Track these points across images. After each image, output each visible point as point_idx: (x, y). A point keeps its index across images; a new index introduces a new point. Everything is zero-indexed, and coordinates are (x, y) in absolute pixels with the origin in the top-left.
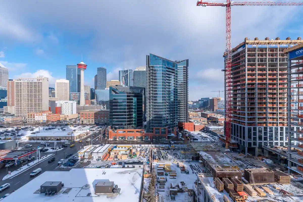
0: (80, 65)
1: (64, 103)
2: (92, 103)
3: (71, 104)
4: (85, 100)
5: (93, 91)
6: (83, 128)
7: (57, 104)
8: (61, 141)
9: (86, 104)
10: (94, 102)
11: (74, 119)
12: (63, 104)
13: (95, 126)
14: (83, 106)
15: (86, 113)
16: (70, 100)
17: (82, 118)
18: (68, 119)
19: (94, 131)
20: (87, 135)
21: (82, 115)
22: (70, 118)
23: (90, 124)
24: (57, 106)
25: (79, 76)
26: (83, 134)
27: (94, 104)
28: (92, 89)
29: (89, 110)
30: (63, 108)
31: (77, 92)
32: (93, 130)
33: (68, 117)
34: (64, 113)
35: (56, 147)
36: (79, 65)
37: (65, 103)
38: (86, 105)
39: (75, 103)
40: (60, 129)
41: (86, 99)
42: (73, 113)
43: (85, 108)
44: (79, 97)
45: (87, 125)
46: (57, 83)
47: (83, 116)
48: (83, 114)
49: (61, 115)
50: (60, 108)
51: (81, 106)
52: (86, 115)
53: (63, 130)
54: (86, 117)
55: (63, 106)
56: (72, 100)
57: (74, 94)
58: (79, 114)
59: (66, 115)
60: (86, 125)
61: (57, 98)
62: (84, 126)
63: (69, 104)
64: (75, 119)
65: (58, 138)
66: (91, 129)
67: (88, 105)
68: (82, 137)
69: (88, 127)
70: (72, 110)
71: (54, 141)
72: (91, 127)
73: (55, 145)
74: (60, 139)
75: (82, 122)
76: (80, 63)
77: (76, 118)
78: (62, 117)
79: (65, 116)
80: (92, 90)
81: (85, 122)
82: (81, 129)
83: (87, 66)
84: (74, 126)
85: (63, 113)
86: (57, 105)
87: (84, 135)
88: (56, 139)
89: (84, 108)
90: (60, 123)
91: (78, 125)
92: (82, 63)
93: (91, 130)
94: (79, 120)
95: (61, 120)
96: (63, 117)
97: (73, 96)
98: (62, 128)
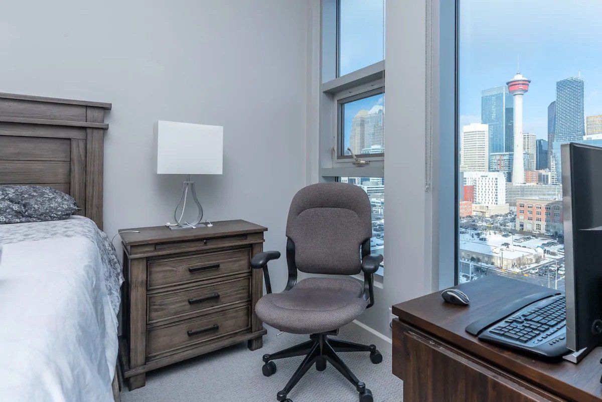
0: (515, 83)
1: (481, 178)
2: (542, 179)
3: (494, 179)
4: (525, 170)
5: (545, 148)
6: (526, 243)
7: (465, 178)
8: (480, 263)
9: (527, 180)
10: (547, 176)
11: (500, 216)
12: (477, 180)
13: (556, 241)
14: (519, 185)
15: (530, 203)
16: (489, 171)
17: (521, 217)
18: (487, 215)
19: (553, 254)
20: (537, 262)
21: (522, 209)
22: (492, 214)
23: (540, 235)
24: (465, 184)
25: (510, 112)
26: (529, 257)
27: (547, 182)
28: (540, 141)
29: (537, 198)
30: (477, 188)
31: (503, 152)
32: (551, 251)
33: (488, 210)
34: (480, 201)
35: (473, 276)
36: (511, 85)
37: (482, 176)
38: (527, 184)
39: (502, 177)
40: (474, 235)
41: (527, 169)
42: (498, 202)
43: (526, 191)
44: (511, 162)
45: (535, 236)
46: (465, 133)
47: (522, 212)
48: (522, 206)
49: (474, 205)
50: (473, 188)
51: (517, 185)
52: (530, 209)
53: (480, 239)
54: (531, 216)
55: (477, 185)
56: (493, 171)
57: (498, 157)
58: (512, 204)
59: (484, 205)
60: (533, 236)
61: (465, 166)
62: (528, 238)
63: (491, 180)
64: (504, 216)
65: (474, 256)
66: (547, 248)
67: (532, 184)
68: (524, 264)
69: (539, 242)
70: (496, 195)
71: (466, 260)
72: (546, 242)
73: (470, 270)
74: (479, 260)
75: (522, 225)
76: (512, 80)
77: (506, 215)
78: (475, 210)
79: (482, 207)
80: (539, 144)
81: (528, 227)
82: (521, 244)
83: (529, 82)
84: (503, 233)
85: (477, 200)
86: (467, 182)
87: (531, 260)
88: (470, 258)
89: (523, 191)
90: (473, 222)
91: (513, 232)
92: (519, 77)
93: (548, 252)
94: (513, 220)
95: (475, 216)
96: (479, 210)
97: (496, 161)
98: (478, 235)
